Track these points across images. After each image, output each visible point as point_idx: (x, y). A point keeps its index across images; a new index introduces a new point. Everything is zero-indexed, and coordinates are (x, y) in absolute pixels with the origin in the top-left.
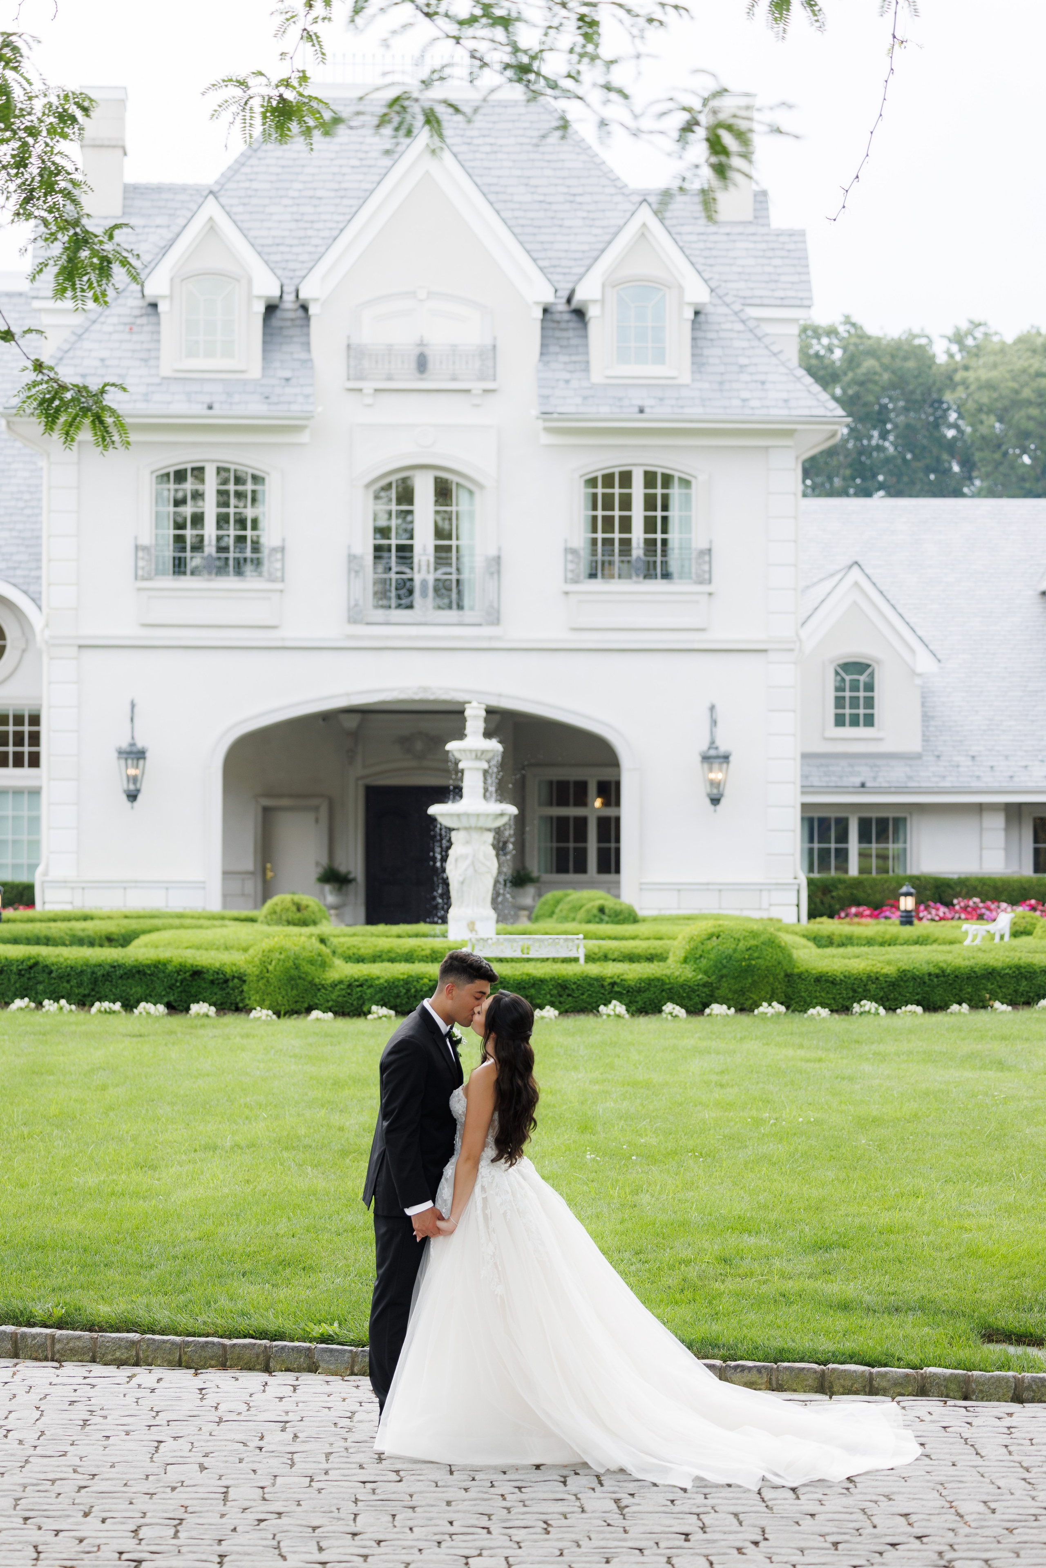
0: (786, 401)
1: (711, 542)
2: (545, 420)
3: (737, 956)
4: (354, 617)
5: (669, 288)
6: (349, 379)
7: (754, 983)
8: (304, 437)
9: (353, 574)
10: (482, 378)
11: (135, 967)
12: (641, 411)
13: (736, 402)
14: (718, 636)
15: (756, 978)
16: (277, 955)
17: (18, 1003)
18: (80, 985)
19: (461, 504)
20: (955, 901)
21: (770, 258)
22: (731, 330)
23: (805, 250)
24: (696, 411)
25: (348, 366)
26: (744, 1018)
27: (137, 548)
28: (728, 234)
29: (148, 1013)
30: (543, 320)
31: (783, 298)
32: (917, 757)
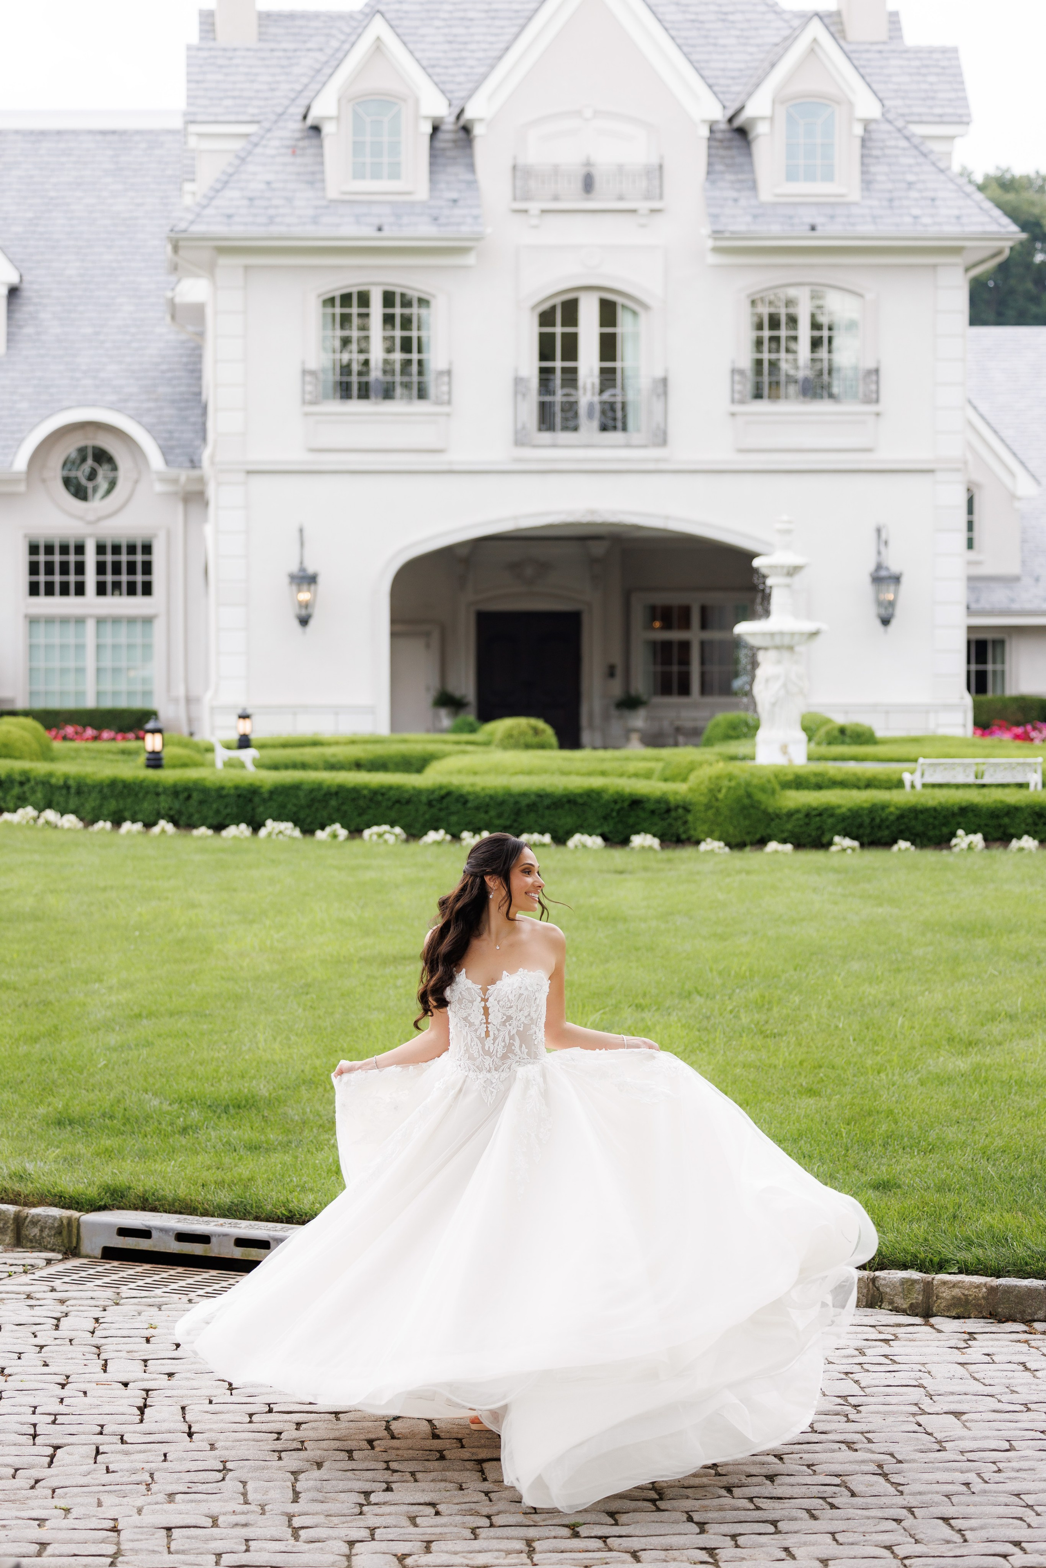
0: (958, 217)
1: (878, 362)
2: (715, 239)
4: (520, 441)
5: (838, 103)
6: (515, 199)
8: (470, 259)
9: (519, 397)
10: (647, 197)
11: (565, 796)
12: (813, 228)
13: (908, 220)
14: (886, 455)
16: (725, 783)
17: (433, 836)
18: (500, 816)
19: (625, 326)
21: (924, 75)
22: (896, 147)
23: (959, 67)
24: (868, 229)
25: (514, 187)
27: (305, 372)
28: (880, 52)
29: (584, 846)
30: (709, 139)
31: (941, 116)
32: (1017, 579)
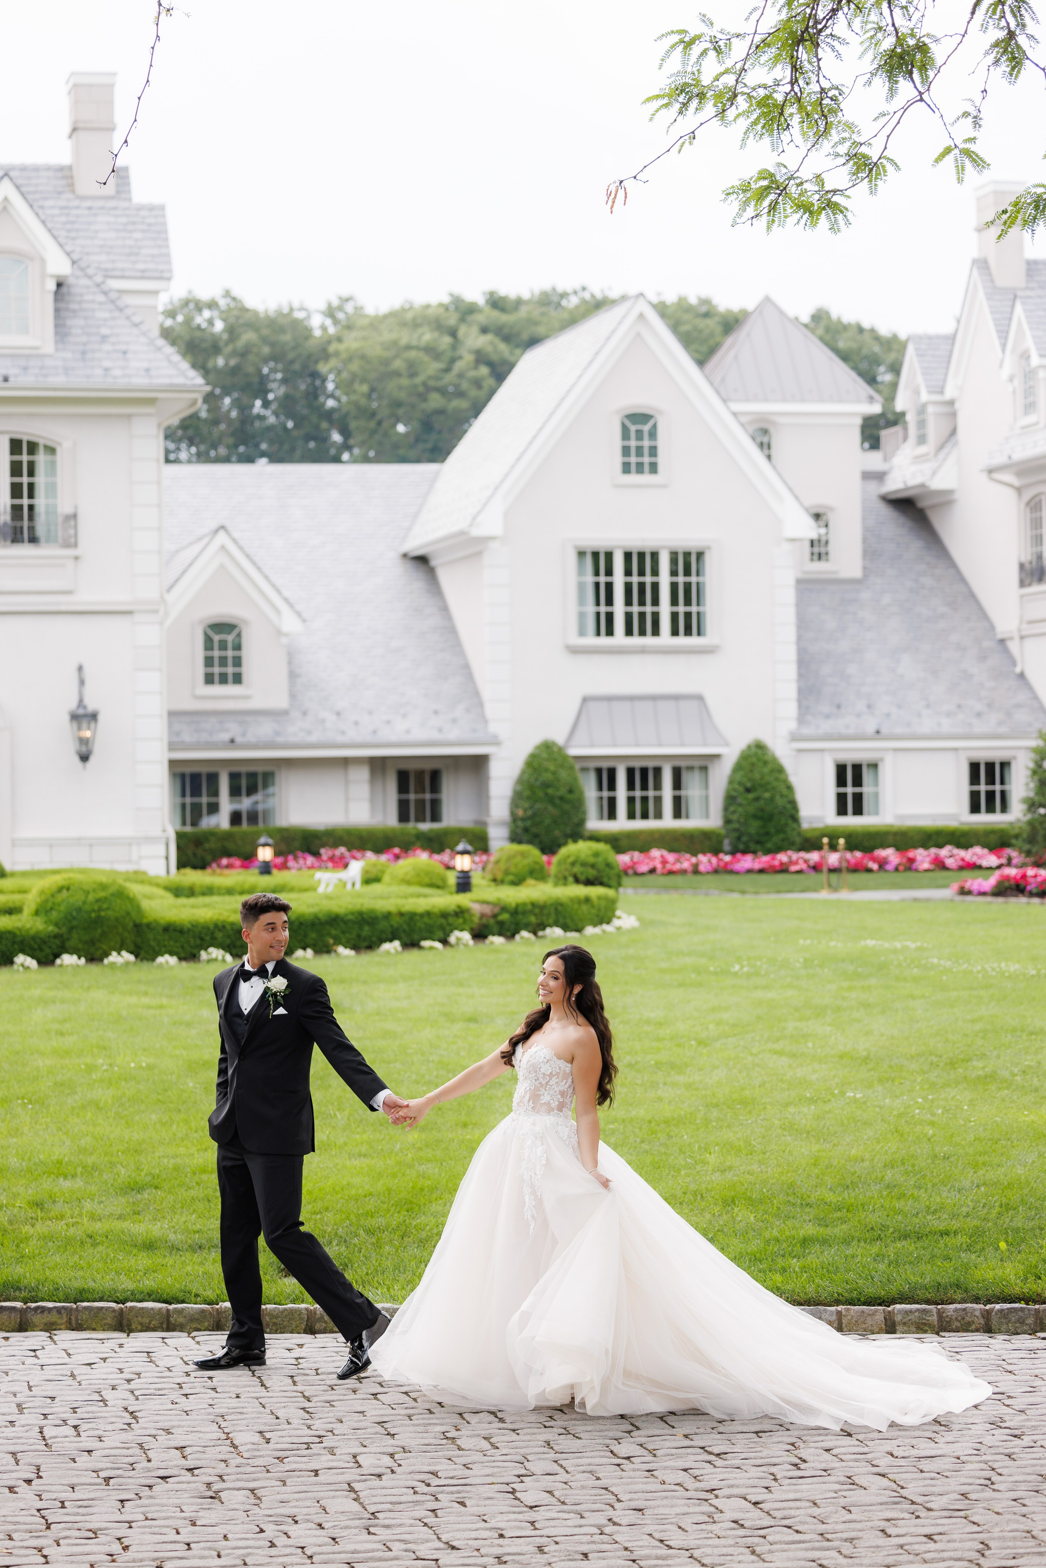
0: (147, 370)
1: (76, 507)
3: (87, 908)
5: (31, 260)
7: (104, 934)
12: (6, 380)
13: (99, 372)
14: (84, 598)
15: (105, 929)
20: (323, 851)
21: (131, 232)
22: (93, 301)
23: (165, 224)
24: (59, 380)
26: (94, 968)
28: (90, 208)
31: (143, 271)
32: (285, 713)
